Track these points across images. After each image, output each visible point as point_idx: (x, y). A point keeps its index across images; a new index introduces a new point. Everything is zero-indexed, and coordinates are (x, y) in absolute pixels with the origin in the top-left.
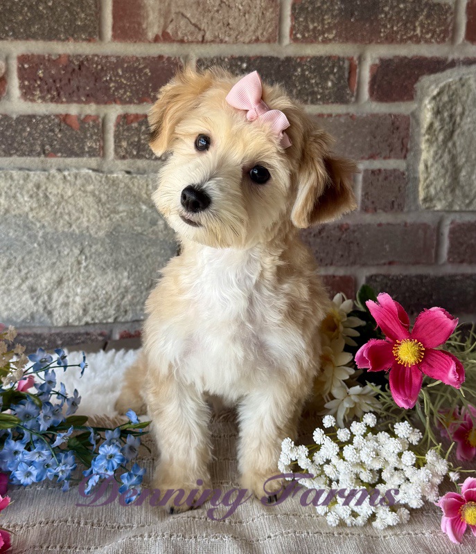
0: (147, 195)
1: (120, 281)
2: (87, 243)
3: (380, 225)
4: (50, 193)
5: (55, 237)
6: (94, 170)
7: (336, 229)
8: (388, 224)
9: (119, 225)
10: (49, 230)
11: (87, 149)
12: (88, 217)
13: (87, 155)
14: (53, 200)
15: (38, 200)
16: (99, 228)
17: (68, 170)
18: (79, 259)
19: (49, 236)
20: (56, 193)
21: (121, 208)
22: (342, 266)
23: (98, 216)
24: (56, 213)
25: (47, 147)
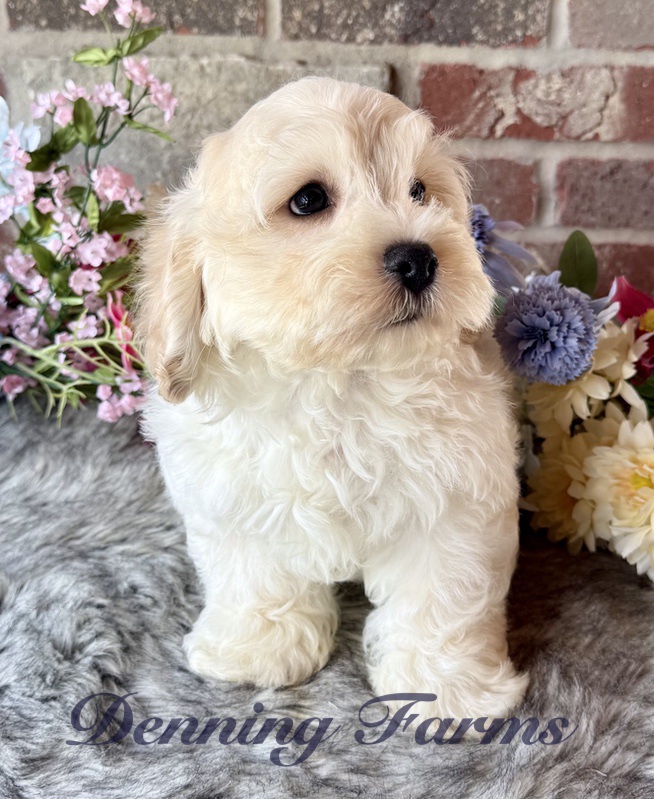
6: (249, 58)
7: (642, 169)
10: (179, 152)
11: (237, 22)
13: (238, 33)
17: (209, 56)
20: (189, 93)
22: (645, 228)
24: (188, 126)
25: (177, 18)
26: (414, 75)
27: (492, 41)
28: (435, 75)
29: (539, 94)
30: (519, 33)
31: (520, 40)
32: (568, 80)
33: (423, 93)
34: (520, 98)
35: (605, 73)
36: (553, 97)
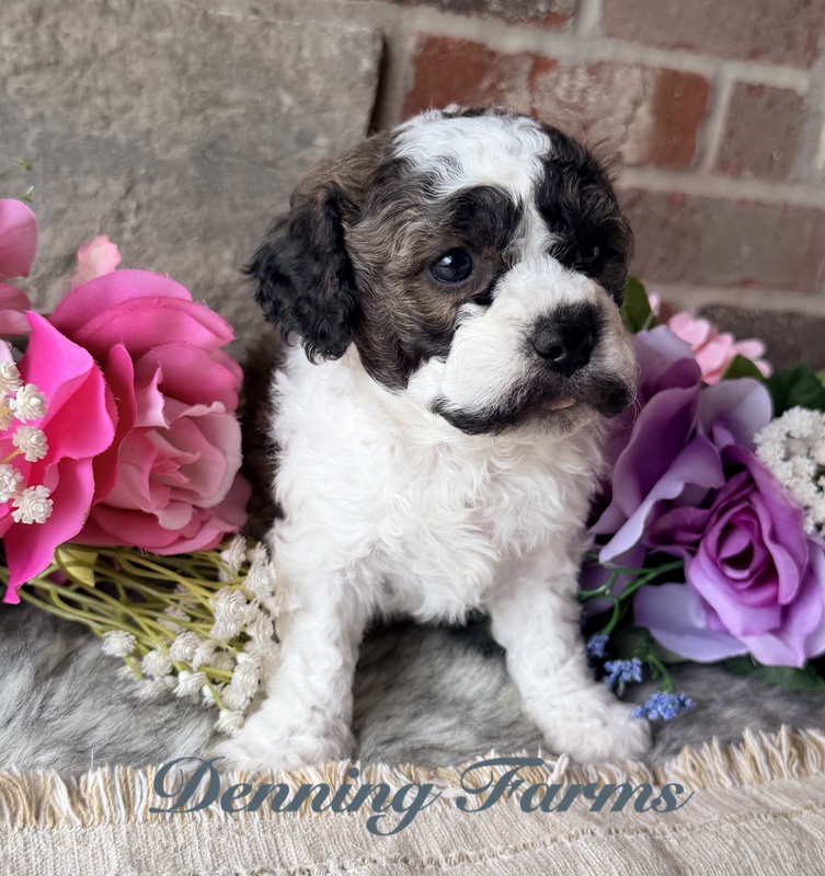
0: (298, 72)
1: (214, 271)
2: (142, 172)
3: (742, 202)
4: (66, 36)
5: (68, 149)
7: (663, 204)
8: (759, 203)
9: (224, 137)
10: (54, 127)
12: (151, 107)
14: (71, 52)
15: (36, 49)
16: (175, 140)
18: (123, 207)
19: (54, 144)
20: (80, 37)
21: (233, 95)
26: (407, 47)
27: (509, 14)
28: (435, 51)
29: (560, 92)
30: (542, 8)
31: (544, 17)
32: (595, 77)
33: (417, 75)
34: (537, 97)
35: (636, 73)
36: (575, 99)
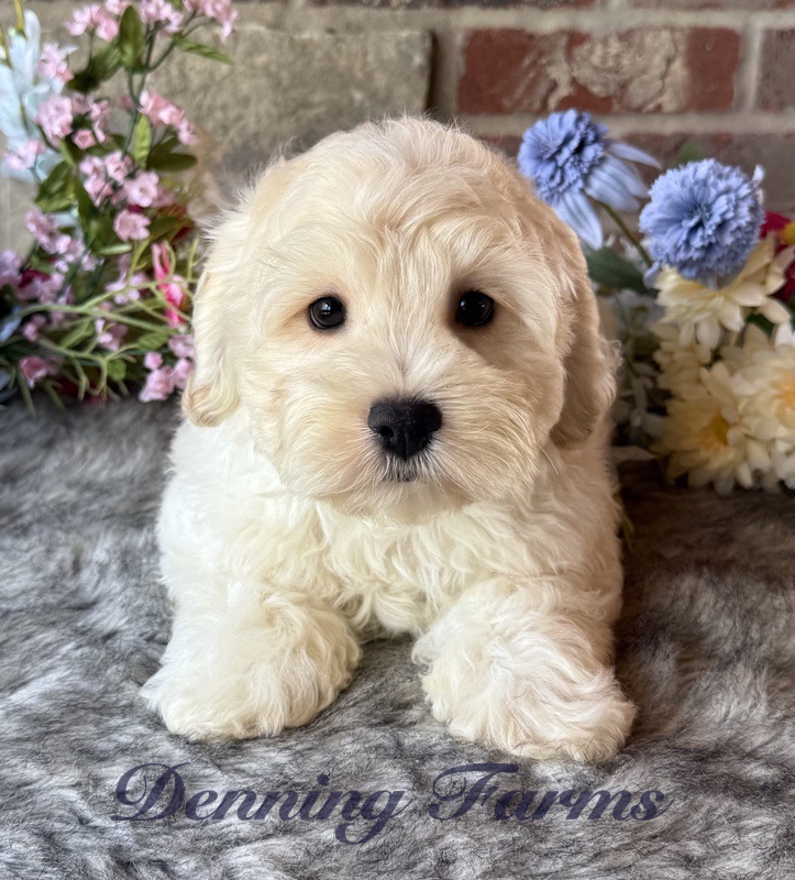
0: (365, 74)
3: (789, 136)
4: (191, 69)
6: (270, 26)
7: (709, 143)
12: (257, 115)
14: (195, 81)
15: (169, 82)
21: (318, 97)
23: (275, 112)
26: (456, 42)
27: (543, 2)
28: (480, 42)
29: (596, 60)
31: (573, 1)
32: (626, 43)
33: (467, 63)
34: (575, 68)
35: (665, 35)
36: (611, 63)
